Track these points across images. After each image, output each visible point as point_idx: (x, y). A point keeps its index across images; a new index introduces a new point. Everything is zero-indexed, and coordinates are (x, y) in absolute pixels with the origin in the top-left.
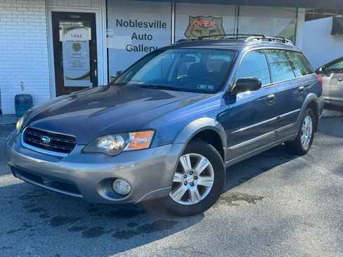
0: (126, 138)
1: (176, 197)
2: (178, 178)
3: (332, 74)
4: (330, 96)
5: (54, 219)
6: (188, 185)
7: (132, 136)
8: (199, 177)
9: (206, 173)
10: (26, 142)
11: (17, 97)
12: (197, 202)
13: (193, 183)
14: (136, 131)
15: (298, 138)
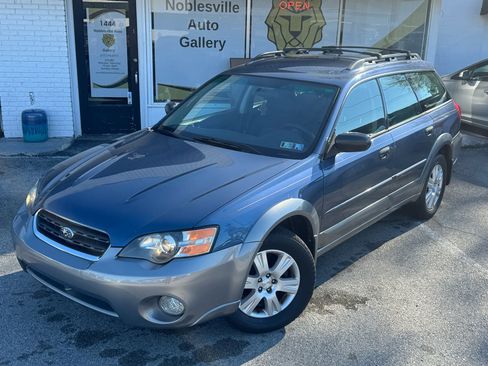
0: (179, 239)
1: (247, 308)
2: (251, 283)
3: (478, 82)
4: (473, 114)
5: (81, 333)
6: (264, 292)
7: (187, 236)
8: (279, 281)
9: (289, 274)
10: (41, 230)
11: (25, 114)
12: (275, 313)
13: (270, 288)
14: (193, 229)
15: (422, 199)
